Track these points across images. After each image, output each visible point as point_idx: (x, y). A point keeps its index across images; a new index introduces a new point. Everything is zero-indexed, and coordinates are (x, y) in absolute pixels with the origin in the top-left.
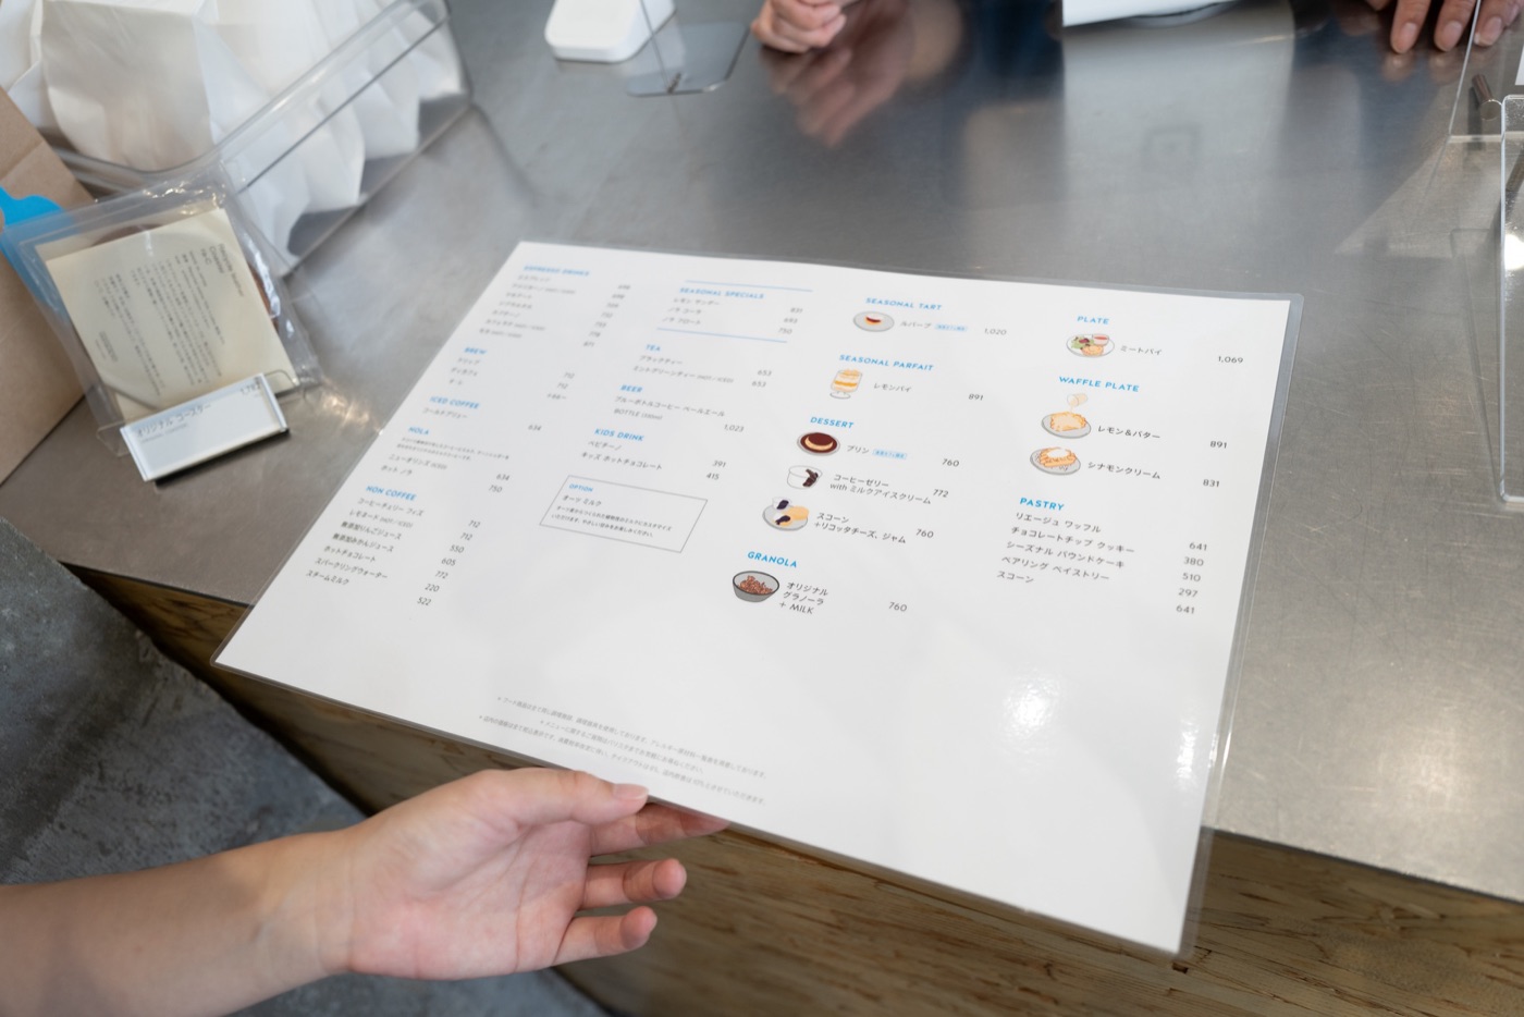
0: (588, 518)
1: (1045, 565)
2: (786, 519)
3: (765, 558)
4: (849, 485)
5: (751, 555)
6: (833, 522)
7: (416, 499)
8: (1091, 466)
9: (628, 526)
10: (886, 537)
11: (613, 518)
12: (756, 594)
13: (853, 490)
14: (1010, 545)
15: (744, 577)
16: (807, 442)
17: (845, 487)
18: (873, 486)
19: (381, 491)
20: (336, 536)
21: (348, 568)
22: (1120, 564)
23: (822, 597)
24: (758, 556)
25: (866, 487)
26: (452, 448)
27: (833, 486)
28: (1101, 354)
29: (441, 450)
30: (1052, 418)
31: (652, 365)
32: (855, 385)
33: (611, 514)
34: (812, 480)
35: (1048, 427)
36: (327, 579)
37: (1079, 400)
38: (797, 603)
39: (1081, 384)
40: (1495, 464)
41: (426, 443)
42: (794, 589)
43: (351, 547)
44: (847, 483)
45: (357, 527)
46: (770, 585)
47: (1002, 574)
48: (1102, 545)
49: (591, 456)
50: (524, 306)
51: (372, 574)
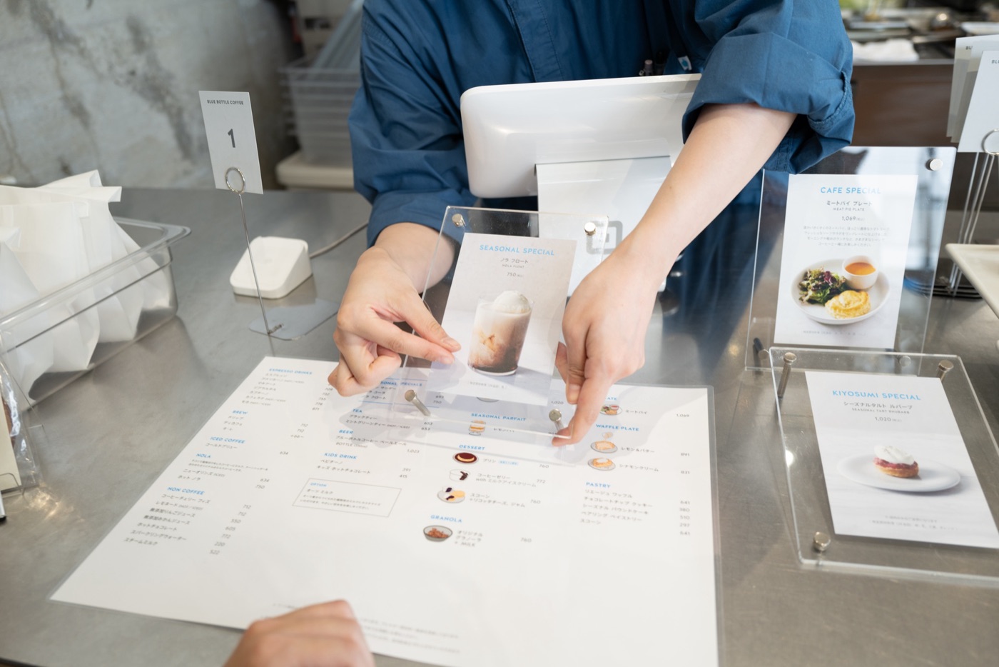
0: (325, 501)
1: (606, 515)
2: (452, 497)
3: (442, 518)
4: (487, 479)
5: (433, 517)
6: (481, 498)
7: (204, 494)
8: (621, 466)
9: (352, 504)
10: (513, 504)
11: (341, 500)
12: (438, 537)
13: (490, 481)
14: (585, 506)
15: (431, 529)
16: (459, 457)
17: (484, 480)
18: (501, 479)
19: (178, 490)
20: (146, 517)
21: (157, 535)
22: (646, 513)
23: (480, 537)
24: (437, 517)
25: (497, 480)
26: (228, 465)
27: (478, 480)
28: (616, 414)
29: (219, 466)
30: (596, 443)
31: (357, 420)
32: (483, 428)
33: (341, 498)
34: (464, 476)
35: (594, 447)
36: (140, 542)
37: (609, 435)
38: (464, 541)
39: (608, 428)
40: (794, 542)
41: (209, 463)
42: (462, 534)
43: (157, 523)
44: (486, 478)
45: (162, 511)
46: (446, 532)
47: (583, 521)
48: (634, 504)
49: (323, 468)
50: (271, 389)
51: (175, 538)
